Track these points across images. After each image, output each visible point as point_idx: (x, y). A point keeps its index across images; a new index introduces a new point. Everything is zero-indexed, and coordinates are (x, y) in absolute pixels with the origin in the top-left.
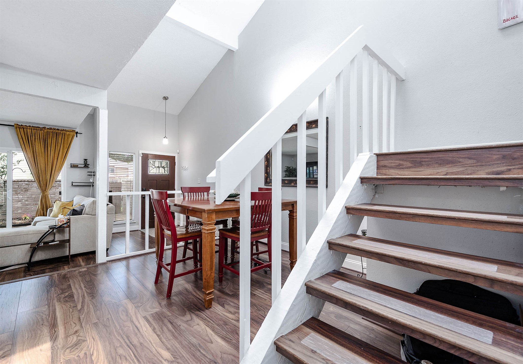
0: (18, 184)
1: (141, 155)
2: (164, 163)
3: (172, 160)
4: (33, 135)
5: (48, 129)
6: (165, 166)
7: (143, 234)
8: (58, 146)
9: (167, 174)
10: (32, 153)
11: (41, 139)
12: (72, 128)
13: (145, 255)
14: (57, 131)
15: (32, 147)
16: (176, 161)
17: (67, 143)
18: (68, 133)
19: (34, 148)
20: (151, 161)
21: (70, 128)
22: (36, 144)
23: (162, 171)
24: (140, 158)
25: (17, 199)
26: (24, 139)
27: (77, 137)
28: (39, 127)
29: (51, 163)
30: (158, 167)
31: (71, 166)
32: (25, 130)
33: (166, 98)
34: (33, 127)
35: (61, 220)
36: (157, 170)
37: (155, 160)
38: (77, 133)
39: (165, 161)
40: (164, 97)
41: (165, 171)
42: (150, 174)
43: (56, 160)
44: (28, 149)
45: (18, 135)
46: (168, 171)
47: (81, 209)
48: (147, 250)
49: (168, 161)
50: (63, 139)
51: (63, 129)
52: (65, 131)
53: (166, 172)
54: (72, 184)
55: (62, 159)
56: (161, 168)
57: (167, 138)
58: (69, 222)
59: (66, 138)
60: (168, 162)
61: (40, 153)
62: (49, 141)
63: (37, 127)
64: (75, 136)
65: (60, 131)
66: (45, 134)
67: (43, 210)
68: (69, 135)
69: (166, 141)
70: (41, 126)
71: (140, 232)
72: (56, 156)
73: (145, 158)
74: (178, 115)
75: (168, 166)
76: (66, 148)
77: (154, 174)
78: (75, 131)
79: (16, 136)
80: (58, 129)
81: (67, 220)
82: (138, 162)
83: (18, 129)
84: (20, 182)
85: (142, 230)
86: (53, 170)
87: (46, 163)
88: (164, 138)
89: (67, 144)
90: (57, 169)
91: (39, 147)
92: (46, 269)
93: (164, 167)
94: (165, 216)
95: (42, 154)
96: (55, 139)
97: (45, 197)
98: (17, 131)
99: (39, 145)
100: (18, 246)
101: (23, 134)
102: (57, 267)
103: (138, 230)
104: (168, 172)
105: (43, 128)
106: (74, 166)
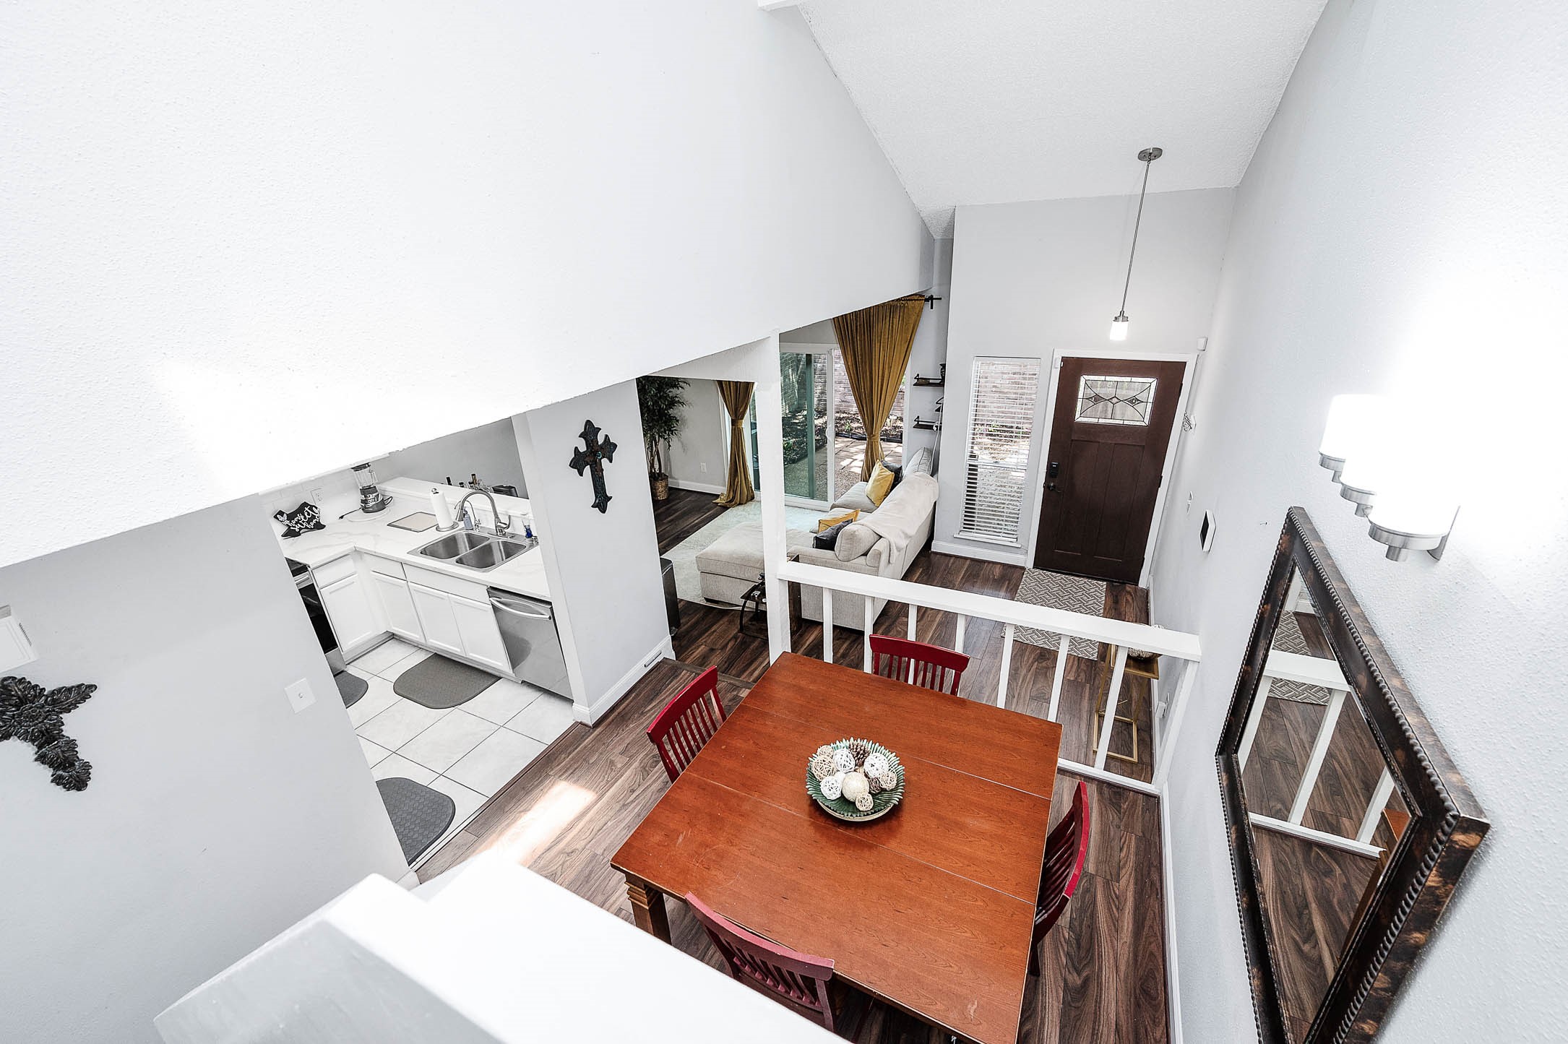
1: (1059, 362)
2: (1140, 386)
3: (1170, 375)
8: (892, 337)
9: (1142, 424)
11: (866, 325)
15: (853, 344)
16: (1186, 379)
18: (910, 304)
19: (856, 345)
22: (858, 338)
24: (1057, 370)
26: (842, 330)
27: (932, 308)
29: (880, 378)
31: (917, 380)
33: (1149, 156)
38: (930, 299)
39: (1141, 380)
40: (1142, 153)
42: (1080, 420)
43: (888, 367)
44: (848, 350)
46: (1147, 414)
49: (1151, 380)
53: (1138, 418)
54: (917, 423)
55: (898, 368)
57: (1126, 319)
60: (1154, 383)
61: (864, 356)
62: (878, 329)
64: (927, 307)
72: (889, 360)
73: (1071, 369)
74: (1236, 188)
75: (1150, 398)
76: (906, 342)
78: (923, 296)
82: (1046, 384)
86: (883, 390)
87: (873, 377)
88: (1117, 319)
89: (908, 333)
90: (890, 388)
91: (862, 345)
95: (866, 358)
99: (865, 340)
103: (1023, 568)
104: (1146, 419)
106: (922, 382)
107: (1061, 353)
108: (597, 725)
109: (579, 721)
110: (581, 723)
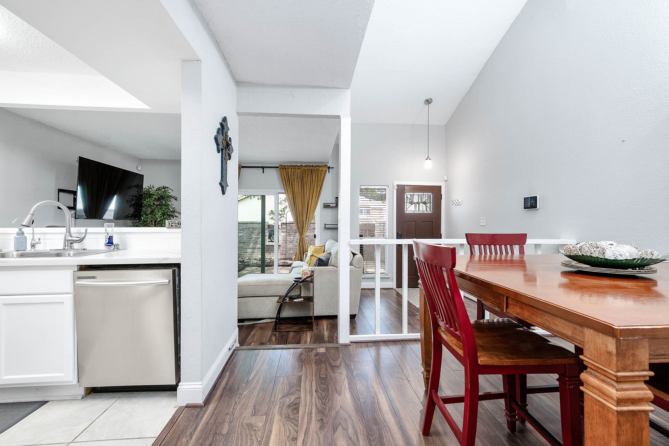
0: (290, 226)
1: (396, 188)
2: (426, 196)
3: (436, 191)
4: (293, 175)
5: (304, 166)
6: (427, 201)
7: (399, 296)
8: (312, 184)
9: (430, 212)
10: (292, 194)
11: (299, 178)
12: (325, 163)
13: (403, 343)
14: (311, 168)
15: (292, 187)
16: (443, 192)
17: (320, 180)
18: (321, 168)
19: (294, 188)
20: (408, 195)
21: (322, 163)
22: (295, 184)
23: (423, 209)
24: (395, 191)
25: (290, 240)
26: (286, 180)
27: (329, 172)
28: (297, 166)
29: (307, 204)
30: (418, 203)
31: (324, 206)
32: (287, 170)
33: (428, 102)
34: (293, 166)
35: (305, 272)
36: (415, 207)
37: (413, 194)
38: (329, 168)
39: (426, 194)
40: (426, 101)
41: (426, 209)
42: (407, 212)
43: (310, 200)
44: (289, 190)
45: (282, 176)
46: (431, 208)
47: (328, 259)
48: (406, 334)
49: (430, 194)
50: (317, 177)
51: (317, 165)
52: (318, 167)
53: (428, 210)
54: (325, 227)
55: (316, 199)
56: (421, 204)
57: (430, 159)
58: (312, 276)
59: (319, 175)
60: (432, 195)
61: (298, 193)
62: (305, 180)
63: (296, 166)
64: (328, 171)
65: (314, 168)
66: (302, 173)
67: (301, 255)
68: (322, 170)
69: (428, 165)
70: (299, 165)
71: (395, 292)
72: (311, 195)
73: (401, 190)
74: (445, 125)
75: (431, 201)
76: (319, 186)
77: (413, 212)
78: (327, 165)
79: (280, 177)
80: (312, 166)
81: (311, 273)
82: (392, 197)
83: (282, 170)
84: (292, 224)
85: (398, 290)
86: (308, 210)
87: (303, 203)
88: (427, 159)
89: (320, 182)
90: (312, 209)
91: (297, 188)
92: (291, 331)
93: (425, 203)
94: (448, 304)
95: (299, 194)
96: (310, 177)
97: (302, 240)
98: (281, 172)
99: (298, 185)
100: (270, 298)
101: (285, 175)
102: (301, 331)
103: (392, 289)
104: (431, 210)
105: (301, 166)
106: (326, 206)
107: (396, 183)
108: (207, 401)
109: (184, 405)
110: (188, 406)
